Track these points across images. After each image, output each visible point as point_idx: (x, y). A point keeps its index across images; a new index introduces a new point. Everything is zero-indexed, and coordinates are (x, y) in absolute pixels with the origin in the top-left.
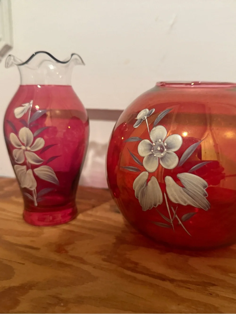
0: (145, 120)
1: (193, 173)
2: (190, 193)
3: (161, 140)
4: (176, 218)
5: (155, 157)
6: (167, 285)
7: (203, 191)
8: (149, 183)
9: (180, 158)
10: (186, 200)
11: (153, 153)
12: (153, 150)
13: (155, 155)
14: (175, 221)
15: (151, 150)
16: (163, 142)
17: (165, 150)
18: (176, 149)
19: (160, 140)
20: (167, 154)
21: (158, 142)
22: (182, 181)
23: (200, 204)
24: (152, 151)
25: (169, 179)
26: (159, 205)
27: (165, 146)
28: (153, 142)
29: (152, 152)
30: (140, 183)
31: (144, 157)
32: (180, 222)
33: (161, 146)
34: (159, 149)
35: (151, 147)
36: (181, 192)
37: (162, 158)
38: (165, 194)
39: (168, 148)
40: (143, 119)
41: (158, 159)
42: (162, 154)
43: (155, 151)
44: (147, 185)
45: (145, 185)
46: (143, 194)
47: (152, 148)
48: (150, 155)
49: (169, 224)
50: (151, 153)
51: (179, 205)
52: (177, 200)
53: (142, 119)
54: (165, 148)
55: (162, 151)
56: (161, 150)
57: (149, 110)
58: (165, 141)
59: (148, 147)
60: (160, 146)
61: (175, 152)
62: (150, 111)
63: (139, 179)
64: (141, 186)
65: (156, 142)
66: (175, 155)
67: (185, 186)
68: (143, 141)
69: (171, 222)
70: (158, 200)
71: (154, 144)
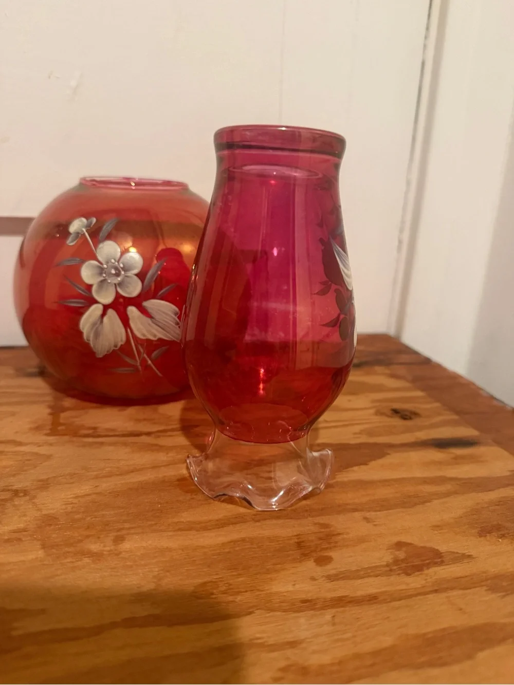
0: (84, 234)
1: (162, 299)
2: (160, 324)
3: (115, 260)
4: (144, 358)
5: (109, 283)
6: (144, 439)
7: (174, 319)
8: (105, 319)
9: (143, 282)
10: (156, 332)
11: (107, 278)
12: (105, 273)
13: (109, 281)
14: (144, 361)
15: (101, 274)
16: (118, 262)
17: (123, 273)
18: (136, 271)
19: (113, 261)
20: (126, 278)
21: (110, 264)
22: (150, 311)
23: (172, 336)
24: (104, 275)
25: (132, 311)
26: (122, 345)
27: (122, 268)
28: (104, 263)
29: (104, 277)
30: (92, 320)
31: (92, 285)
32: (150, 362)
33: (116, 268)
34: (113, 272)
35: (101, 270)
36: (149, 324)
37: (120, 284)
38: (129, 330)
39: (126, 269)
40: (80, 232)
41: (114, 285)
42: (119, 279)
43: (109, 275)
44: (102, 322)
45: (99, 322)
46: (97, 335)
47: (104, 272)
48: (102, 282)
49: (135, 367)
50: (102, 278)
51: (148, 341)
52: (144, 335)
53: (78, 233)
54: (121, 269)
55: (118, 275)
56: (116, 273)
57: (87, 220)
58: (121, 261)
59: (97, 271)
60: (114, 269)
61: (137, 275)
62: (90, 220)
63: (90, 316)
64: (94, 325)
65: (107, 263)
66: (136, 278)
67: (153, 315)
68: (87, 263)
69: (138, 364)
70: (119, 340)
71: (105, 266)
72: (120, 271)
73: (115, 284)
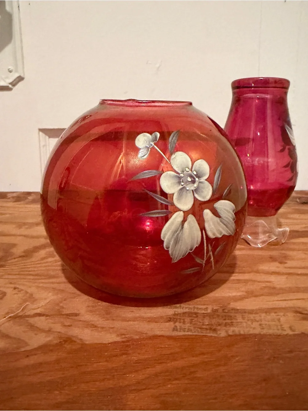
0: (154, 147)
1: (225, 199)
2: (225, 222)
3: (189, 169)
4: (210, 256)
5: (188, 190)
7: (233, 216)
8: (186, 225)
9: (212, 185)
10: (221, 229)
11: (185, 185)
12: (183, 182)
14: (209, 259)
15: (180, 183)
16: (191, 170)
17: (197, 179)
18: (206, 177)
19: (187, 170)
20: (200, 184)
21: (185, 172)
22: (219, 211)
23: (230, 231)
24: (183, 184)
25: (207, 213)
26: (196, 247)
27: (195, 175)
28: (180, 173)
29: (182, 185)
31: (173, 194)
32: (212, 259)
34: (189, 179)
35: (179, 179)
36: (218, 223)
37: (196, 191)
38: (204, 232)
39: (199, 176)
40: (149, 146)
42: (195, 185)
43: (186, 183)
44: (182, 228)
45: (180, 228)
46: (177, 241)
47: (182, 181)
48: (181, 189)
49: (201, 265)
50: (181, 187)
51: (216, 239)
52: (214, 234)
53: (147, 147)
55: (193, 182)
56: (192, 180)
57: (151, 135)
58: (193, 170)
59: (176, 180)
60: (189, 176)
61: (206, 180)
62: (154, 135)
63: (172, 223)
64: (175, 232)
65: (183, 172)
66: (207, 183)
67: (221, 216)
69: (204, 262)
70: (195, 242)
71: (182, 175)
72: (194, 178)
73: (192, 191)
